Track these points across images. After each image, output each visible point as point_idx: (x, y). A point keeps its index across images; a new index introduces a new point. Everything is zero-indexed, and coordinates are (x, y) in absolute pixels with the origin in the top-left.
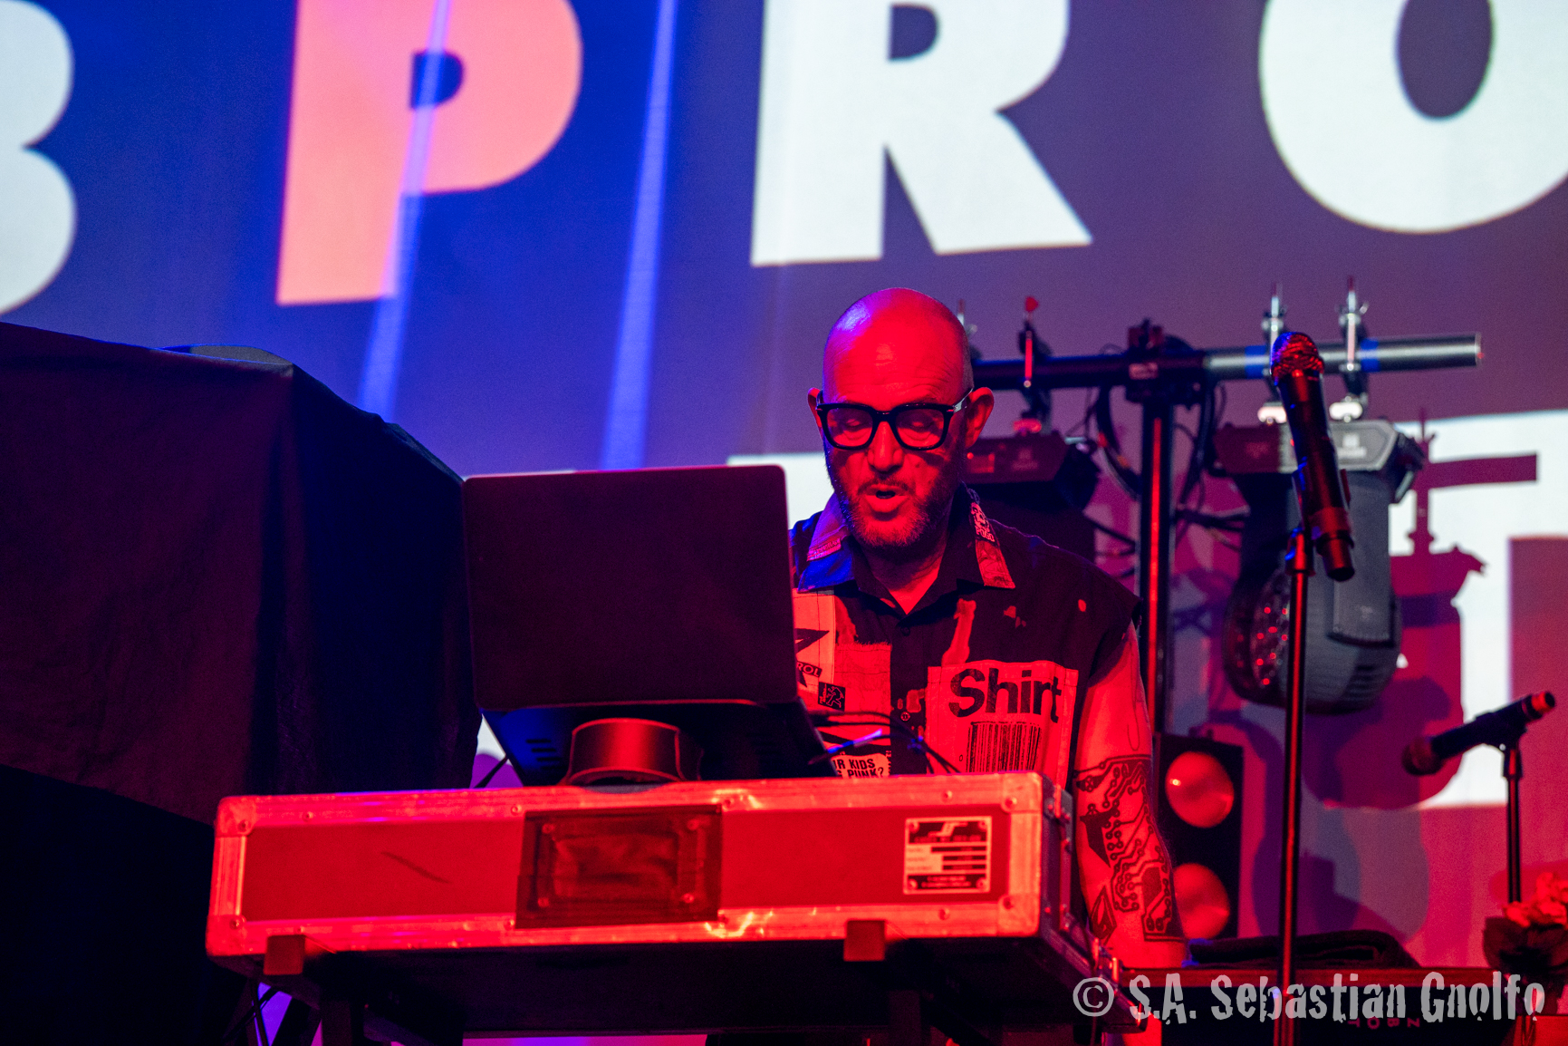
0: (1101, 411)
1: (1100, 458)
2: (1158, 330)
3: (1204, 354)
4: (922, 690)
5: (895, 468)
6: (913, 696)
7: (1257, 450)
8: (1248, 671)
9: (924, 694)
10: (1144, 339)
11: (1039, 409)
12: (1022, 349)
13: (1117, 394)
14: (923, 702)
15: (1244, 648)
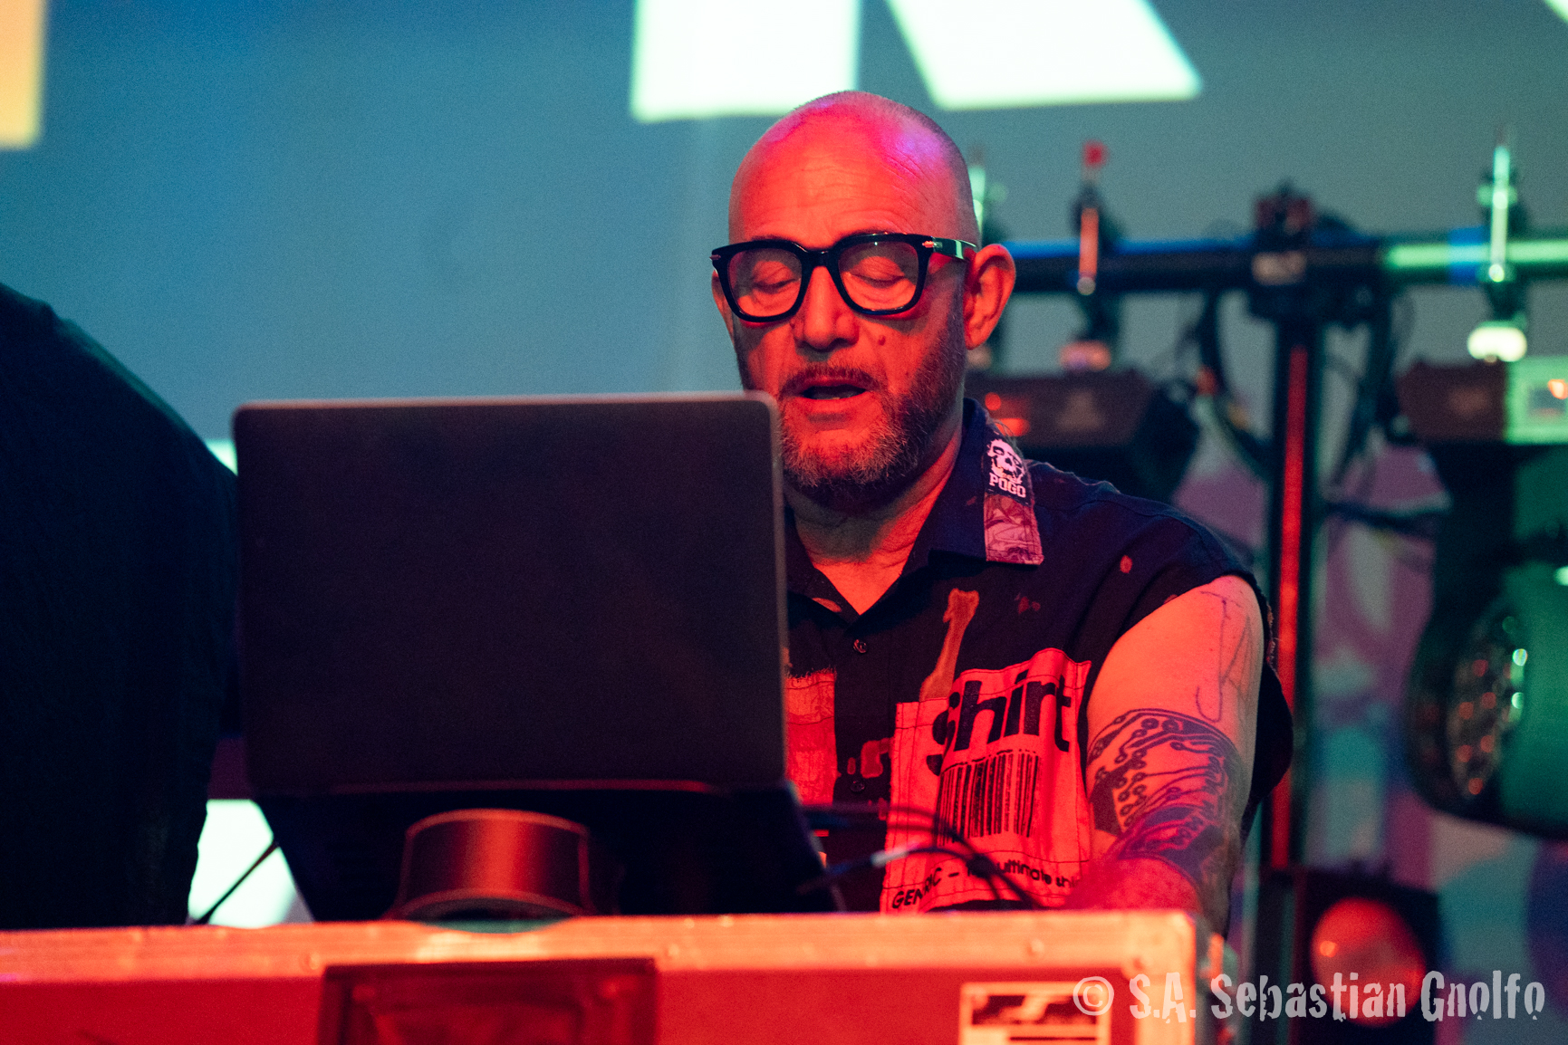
0: (1205, 336)
1: (1202, 411)
2: (1303, 204)
3: (1379, 244)
4: (885, 740)
5: (839, 342)
6: (870, 749)
7: (1468, 402)
8: (1443, 767)
9: (890, 747)
10: (1280, 217)
11: (1101, 326)
12: (1077, 225)
13: (1233, 307)
14: (887, 761)
15: (1438, 729)
